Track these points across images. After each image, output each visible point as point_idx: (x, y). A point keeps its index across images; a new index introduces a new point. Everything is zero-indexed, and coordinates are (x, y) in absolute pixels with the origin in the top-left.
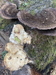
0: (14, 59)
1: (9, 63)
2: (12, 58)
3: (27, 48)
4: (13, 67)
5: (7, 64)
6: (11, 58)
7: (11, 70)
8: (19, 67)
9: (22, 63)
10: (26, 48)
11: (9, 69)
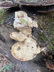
0: (24, 48)
1: (20, 54)
2: (22, 48)
3: (36, 33)
4: (26, 57)
5: (17, 55)
6: (20, 48)
7: (24, 60)
8: (32, 55)
9: (35, 50)
10: (34, 32)
11: (22, 60)
